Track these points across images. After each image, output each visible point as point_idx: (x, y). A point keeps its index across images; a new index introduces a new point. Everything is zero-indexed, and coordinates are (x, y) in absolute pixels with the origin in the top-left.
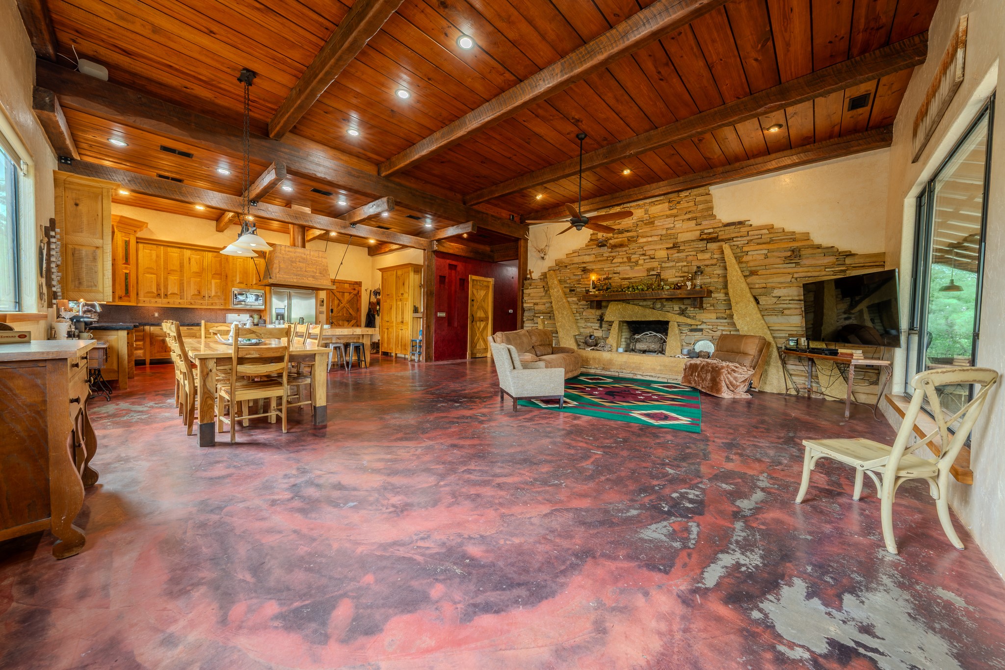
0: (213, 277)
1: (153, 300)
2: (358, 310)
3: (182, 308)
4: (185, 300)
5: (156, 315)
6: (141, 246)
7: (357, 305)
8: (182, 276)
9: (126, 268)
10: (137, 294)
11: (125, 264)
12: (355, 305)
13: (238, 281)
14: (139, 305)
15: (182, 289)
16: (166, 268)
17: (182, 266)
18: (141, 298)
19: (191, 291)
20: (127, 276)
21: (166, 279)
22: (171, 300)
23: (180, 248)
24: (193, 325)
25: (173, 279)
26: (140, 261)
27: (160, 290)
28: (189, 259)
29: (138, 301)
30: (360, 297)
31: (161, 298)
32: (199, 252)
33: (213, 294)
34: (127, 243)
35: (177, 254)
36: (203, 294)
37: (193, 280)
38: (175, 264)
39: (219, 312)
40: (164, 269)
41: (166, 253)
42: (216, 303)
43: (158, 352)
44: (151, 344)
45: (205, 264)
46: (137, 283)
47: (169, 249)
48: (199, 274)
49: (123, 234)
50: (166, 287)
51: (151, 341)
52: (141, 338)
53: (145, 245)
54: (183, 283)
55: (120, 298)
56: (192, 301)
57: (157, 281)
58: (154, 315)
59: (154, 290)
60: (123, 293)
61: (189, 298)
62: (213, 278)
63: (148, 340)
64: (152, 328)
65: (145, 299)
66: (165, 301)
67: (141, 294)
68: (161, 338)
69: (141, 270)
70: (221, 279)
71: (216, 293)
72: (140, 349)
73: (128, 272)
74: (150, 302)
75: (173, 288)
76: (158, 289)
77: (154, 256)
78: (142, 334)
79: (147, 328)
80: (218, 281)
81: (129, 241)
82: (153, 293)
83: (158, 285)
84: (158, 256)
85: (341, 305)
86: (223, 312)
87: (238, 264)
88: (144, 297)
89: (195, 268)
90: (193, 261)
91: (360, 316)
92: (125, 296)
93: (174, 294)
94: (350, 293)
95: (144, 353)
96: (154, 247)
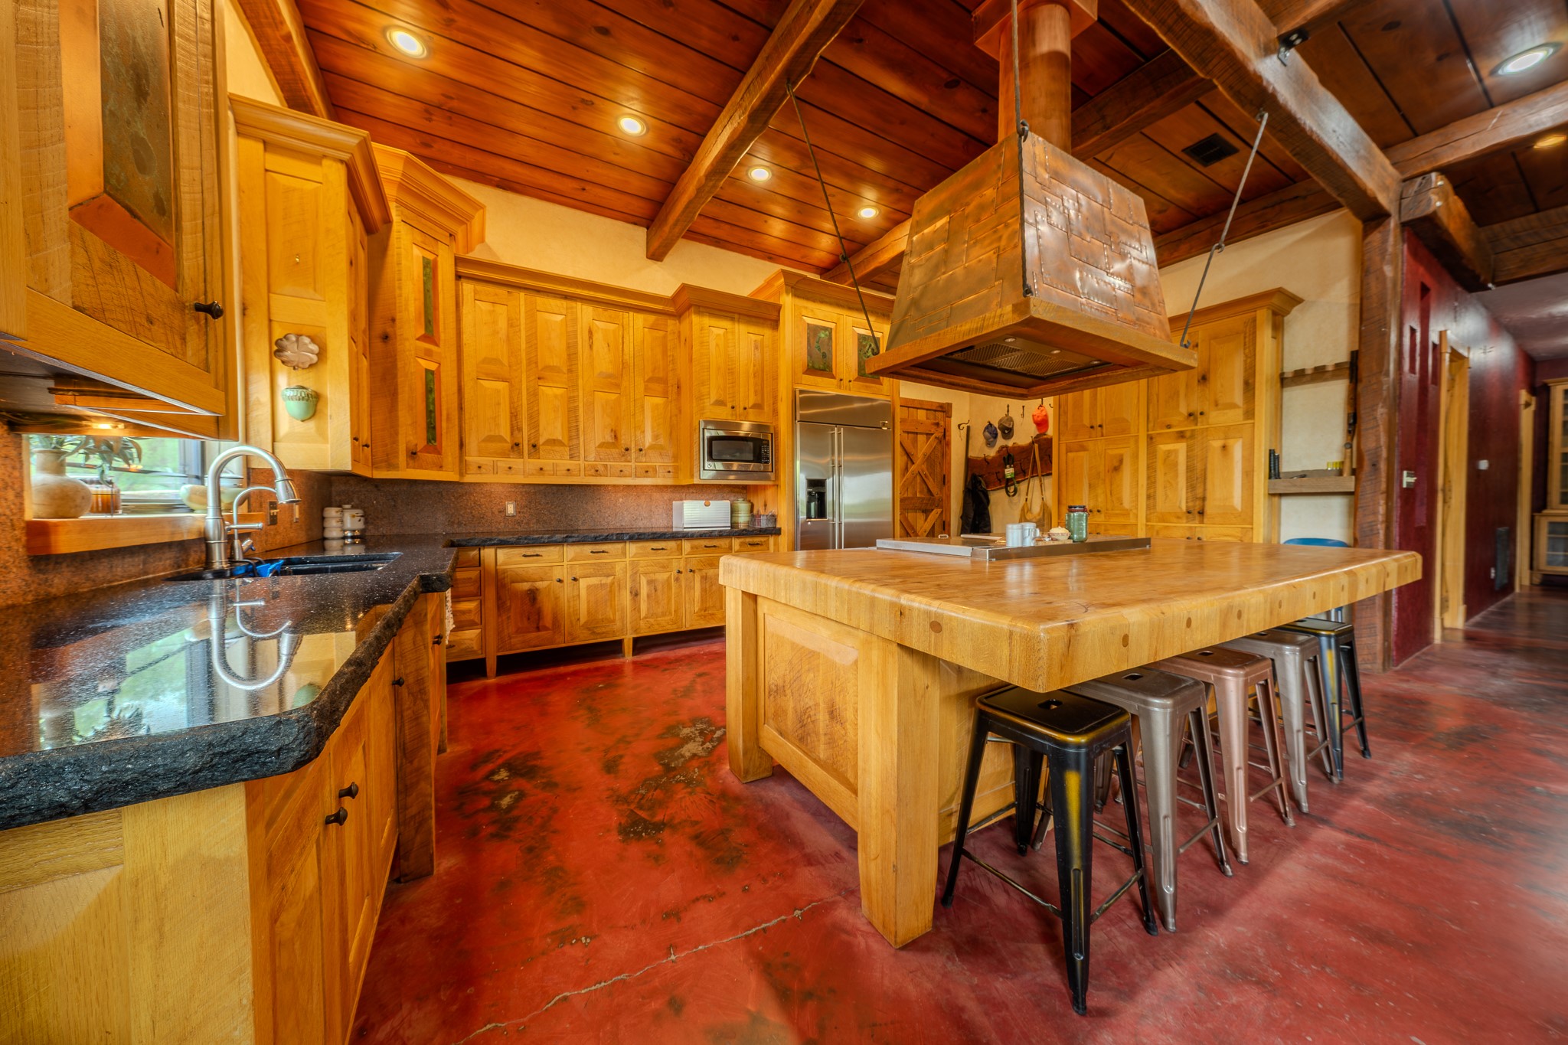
0: (646, 389)
1: (503, 463)
2: (945, 481)
3: (571, 487)
4: (581, 462)
5: (511, 509)
6: (468, 287)
7: (941, 468)
8: (572, 386)
9: (428, 355)
10: (462, 445)
11: (422, 338)
12: (938, 469)
13: (713, 400)
14: (468, 479)
15: (573, 430)
16: (532, 362)
17: (572, 355)
18: (472, 458)
19: (596, 433)
20: (431, 381)
21: (534, 395)
22: (546, 462)
23: (566, 297)
24: (607, 539)
25: (552, 393)
26: (466, 337)
27: (520, 430)
28: (590, 332)
29: (463, 466)
30: (948, 444)
31: (521, 455)
32: (612, 313)
33: (648, 440)
34: (430, 268)
35: (560, 318)
36: (624, 440)
37: (601, 397)
38: (553, 352)
39: (656, 495)
40: (529, 362)
41: (532, 314)
42: (654, 469)
43: (519, 631)
44: (501, 605)
45: (629, 348)
46: (461, 408)
47: (541, 301)
48: (614, 382)
49: (419, 238)
50: (534, 424)
51: (499, 598)
52: (472, 589)
53: (480, 287)
54: (576, 408)
55: (413, 454)
56: (599, 465)
57: (512, 403)
58: (503, 511)
59: (505, 431)
60: (419, 439)
61: (592, 456)
62: (648, 392)
63: (490, 594)
64: (503, 554)
65: (483, 460)
66: (533, 463)
67: (472, 444)
68: (526, 586)
69: (469, 368)
70: (665, 395)
71: (656, 437)
72: (471, 625)
73: (433, 367)
74: (495, 470)
75: (552, 427)
76: (515, 428)
77: (502, 324)
78: (473, 574)
79: (488, 553)
80: (659, 401)
81: (435, 262)
82: (501, 439)
83: (514, 415)
84: (512, 324)
85: (912, 468)
86: (666, 496)
87: (712, 345)
88: (481, 454)
89: (604, 361)
90: (598, 337)
91: (949, 497)
92: (426, 450)
93: (553, 442)
94: (929, 435)
95: (483, 638)
96: (502, 292)
